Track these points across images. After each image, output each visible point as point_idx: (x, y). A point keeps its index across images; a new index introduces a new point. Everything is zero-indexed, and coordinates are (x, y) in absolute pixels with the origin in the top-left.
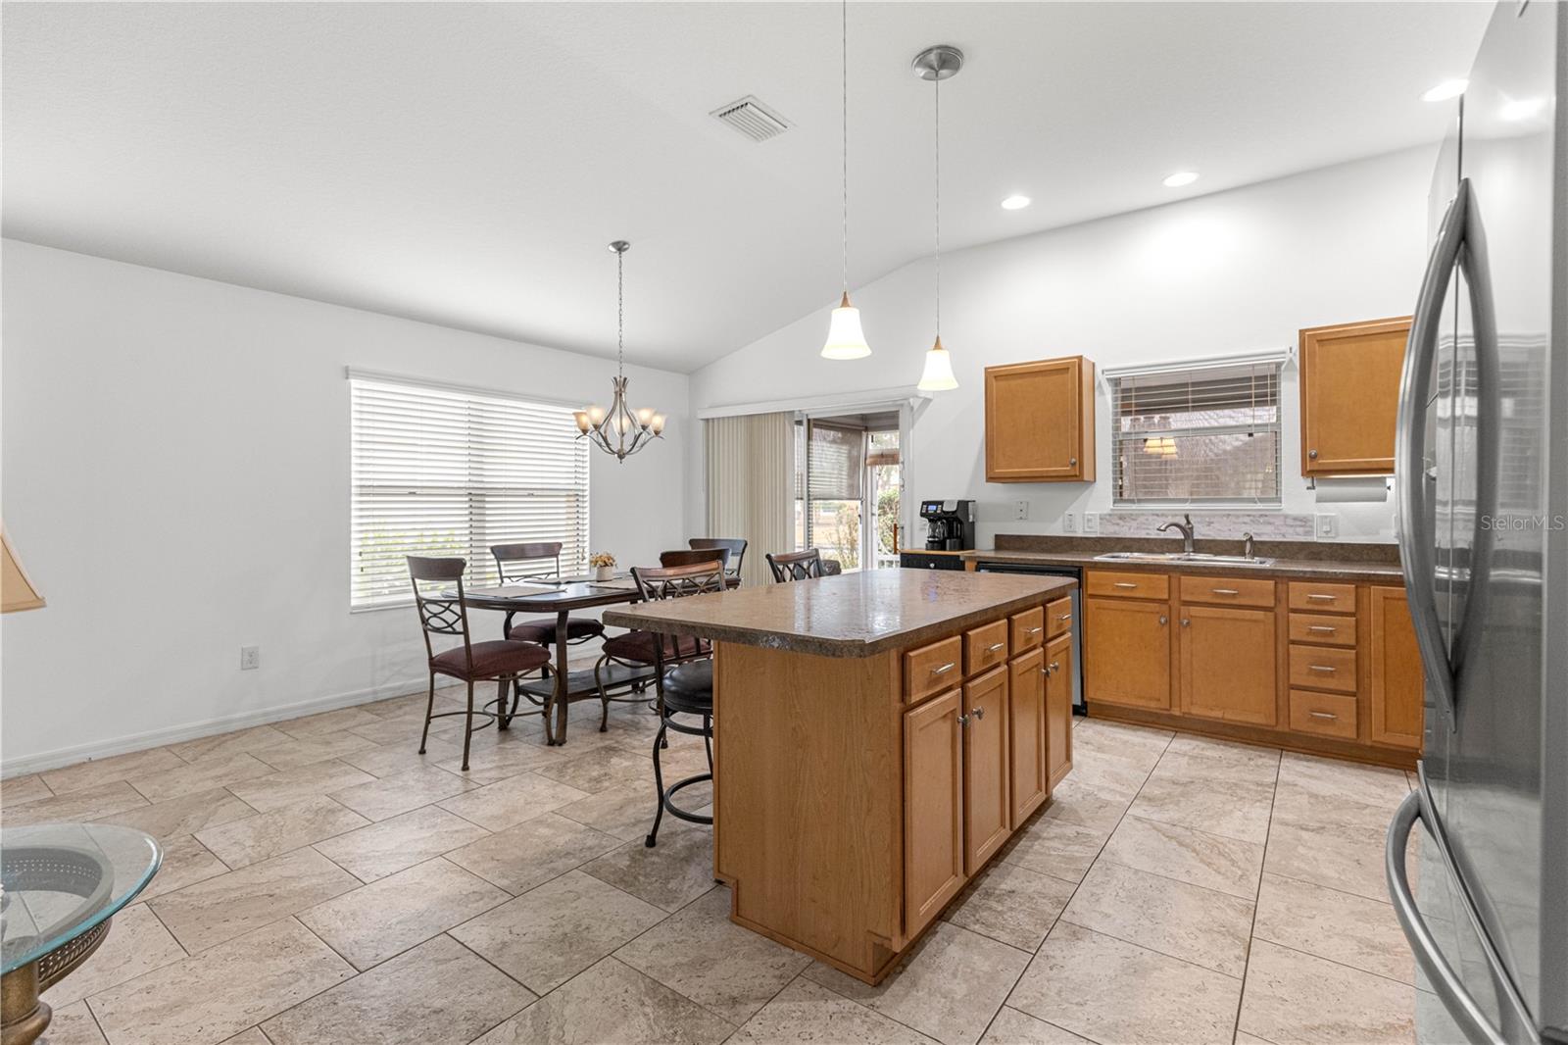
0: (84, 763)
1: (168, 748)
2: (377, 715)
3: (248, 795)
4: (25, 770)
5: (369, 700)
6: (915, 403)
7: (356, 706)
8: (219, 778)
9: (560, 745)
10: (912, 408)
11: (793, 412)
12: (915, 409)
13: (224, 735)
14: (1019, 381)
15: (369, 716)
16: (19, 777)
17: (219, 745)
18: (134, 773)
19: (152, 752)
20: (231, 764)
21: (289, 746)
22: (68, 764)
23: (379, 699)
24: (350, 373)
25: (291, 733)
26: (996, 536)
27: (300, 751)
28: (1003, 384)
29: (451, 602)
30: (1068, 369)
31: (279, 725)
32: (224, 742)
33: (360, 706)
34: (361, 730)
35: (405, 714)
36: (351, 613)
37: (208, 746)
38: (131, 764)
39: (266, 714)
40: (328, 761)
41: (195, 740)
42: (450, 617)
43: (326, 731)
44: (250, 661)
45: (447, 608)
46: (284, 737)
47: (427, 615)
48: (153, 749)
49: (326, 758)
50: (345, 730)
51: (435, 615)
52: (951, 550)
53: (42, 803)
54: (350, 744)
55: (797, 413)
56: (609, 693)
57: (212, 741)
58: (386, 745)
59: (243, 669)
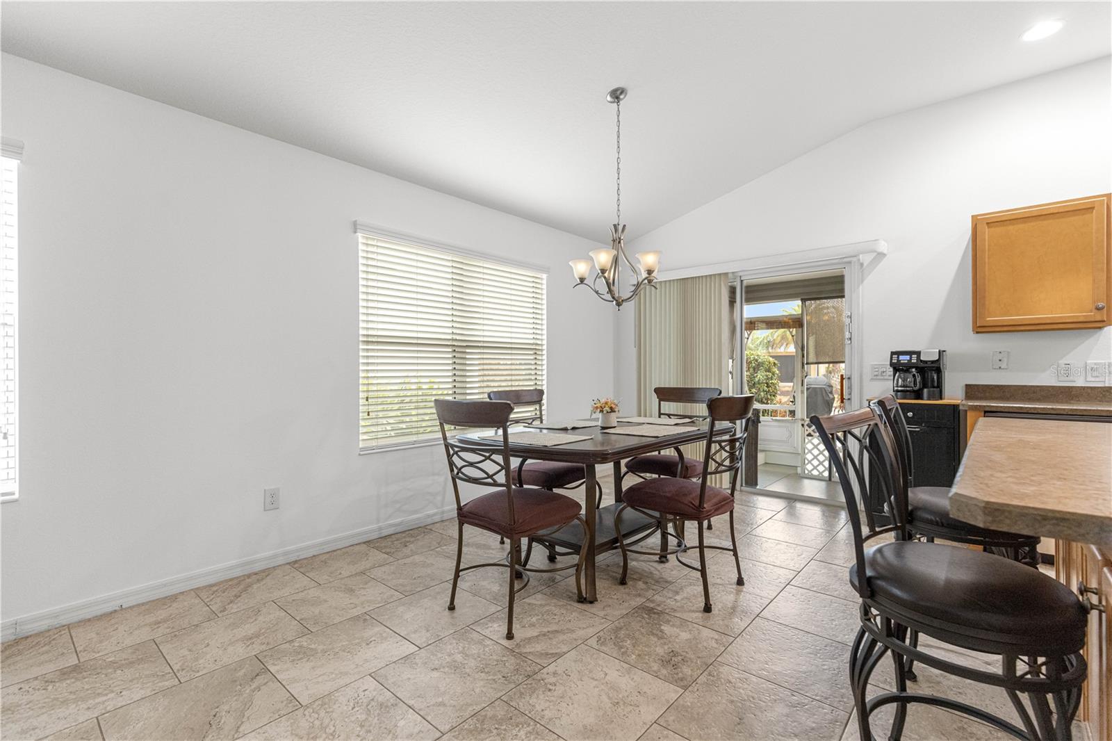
0: (115, 611)
1: (197, 591)
2: (387, 553)
3: (284, 670)
4: (55, 622)
5: (375, 536)
6: (866, 259)
7: (364, 543)
8: (249, 639)
9: (591, 602)
10: (862, 265)
11: (726, 274)
12: (865, 265)
13: (249, 576)
14: (1021, 226)
15: (379, 556)
16: (49, 630)
17: (245, 590)
18: (162, 630)
19: (181, 597)
20: (261, 618)
21: (314, 593)
22: (99, 613)
23: (383, 535)
24: (358, 227)
25: (311, 575)
26: (966, 385)
27: (326, 601)
28: (998, 230)
29: (494, 452)
30: (1093, 208)
31: (300, 565)
32: (249, 586)
33: (367, 543)
34: (378, 573)
35: (413, 553)
36: (360, 455)
37: (236, 591)
38: (162, 614)
39: (285, 554)
40: (357, 618)
41: (222, 582)
42: (490, 467)
43: (345, 573)
44: (272, 501)
45: (489, 458)
46: (304, 581)
47: (459, 463)
48: (182, 593)
49: (356, 612)
50: (363, 573)
51: (471, 464)
52: (929, 399)
53: (64, 674)
54: (373, 594)
55: (730, 275)
56: (626, 542)
57: (239, 583)
58: (410, 594)
59: (265, 510)
